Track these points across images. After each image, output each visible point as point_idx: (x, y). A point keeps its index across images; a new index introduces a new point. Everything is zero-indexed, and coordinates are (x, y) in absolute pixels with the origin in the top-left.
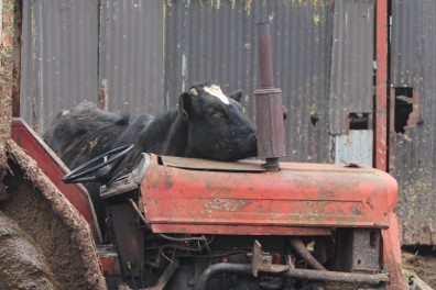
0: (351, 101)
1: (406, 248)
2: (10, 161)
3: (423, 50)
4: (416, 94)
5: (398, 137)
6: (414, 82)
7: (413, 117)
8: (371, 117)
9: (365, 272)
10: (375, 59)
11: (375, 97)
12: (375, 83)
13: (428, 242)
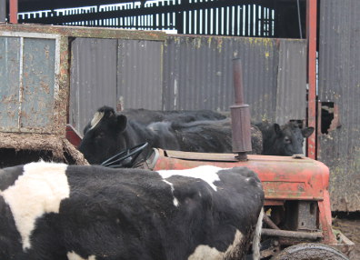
0: (291, 111)
1: (334, 214)
2: (65, 154)
3: (341, 76)
4: (336, 106)
5: (323, 137)
6: (336, 98)
7: (334, 123)
8: (304, 123)
9: (307, 231)
10: (308, 82)
11: (307, 109)
12: (307, 99)
13: (344, 210)
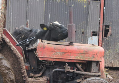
0: (93, 28)
1: (106, 67)
3: (113, 16)
4: (110, 27)
5: (105, 38)
6: (110, 24)
7: (109, 33)
8: (98, 33)
9: (95, 73)
10: (100, 18)
11: (99, 28)
12: (99, 24)
13: (111, 66)
